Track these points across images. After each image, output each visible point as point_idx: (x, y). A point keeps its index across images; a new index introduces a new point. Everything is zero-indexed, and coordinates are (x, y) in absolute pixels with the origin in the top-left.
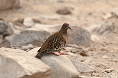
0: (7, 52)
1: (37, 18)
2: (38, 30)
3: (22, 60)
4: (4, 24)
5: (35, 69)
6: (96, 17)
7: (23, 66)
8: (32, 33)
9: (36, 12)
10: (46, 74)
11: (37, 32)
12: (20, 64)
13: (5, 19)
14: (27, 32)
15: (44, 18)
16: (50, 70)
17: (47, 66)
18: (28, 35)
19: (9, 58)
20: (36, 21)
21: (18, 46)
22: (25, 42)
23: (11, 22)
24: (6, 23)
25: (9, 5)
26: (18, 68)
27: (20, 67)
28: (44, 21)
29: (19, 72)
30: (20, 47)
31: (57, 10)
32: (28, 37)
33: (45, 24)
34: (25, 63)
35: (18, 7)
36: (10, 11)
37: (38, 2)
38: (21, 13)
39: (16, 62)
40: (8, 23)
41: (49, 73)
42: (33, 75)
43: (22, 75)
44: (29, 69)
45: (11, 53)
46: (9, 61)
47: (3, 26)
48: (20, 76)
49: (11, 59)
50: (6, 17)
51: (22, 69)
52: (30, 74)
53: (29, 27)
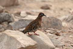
0: (10, 33)
1: (29, 11)
2: (29, 19)
3: (19, 38)
4: (9, 15)
5: (28, 43)
6: (65, 11)
7: (20, 41)
8: (26, 20)
9: (28, 8)
10: (34, 46)
11: (29, 20)
12: (18, 40)
13: (9, 12)
14: (23, 20)
15: (33, 12)
16: (37, 44)
17: (35, 41)
18: (23, 22)
19: (12, 37)
20: (28, 14)
21: (17, 29)
22: (21, 26)
23: (12, 13)
24: (9, 14)
25: (12, 3)
26: (17, 43)
27: (18, 42)
28: (33, 13)
29: (18, 45)
30: (18, 29)
31: (41, 7)
32: (23, 23)
33: (34, 15)
34: (21, 40)
35: (17, 5)
36: (12, 7)
37: (29, 1)
38: (19, 8)
39: (16, 39)
40: (11, 14)
41: (36, 46)
42: (26, 47)
43: (20, 47)
44: (24, 44)
45: (13, 33)
46: (11, 38)
47: (8, 16)
48: (18, 48)
49: (13, 37)
50: (9, 11)
51: (19, 43)
52: (24, 47)
53: (24, 17)
